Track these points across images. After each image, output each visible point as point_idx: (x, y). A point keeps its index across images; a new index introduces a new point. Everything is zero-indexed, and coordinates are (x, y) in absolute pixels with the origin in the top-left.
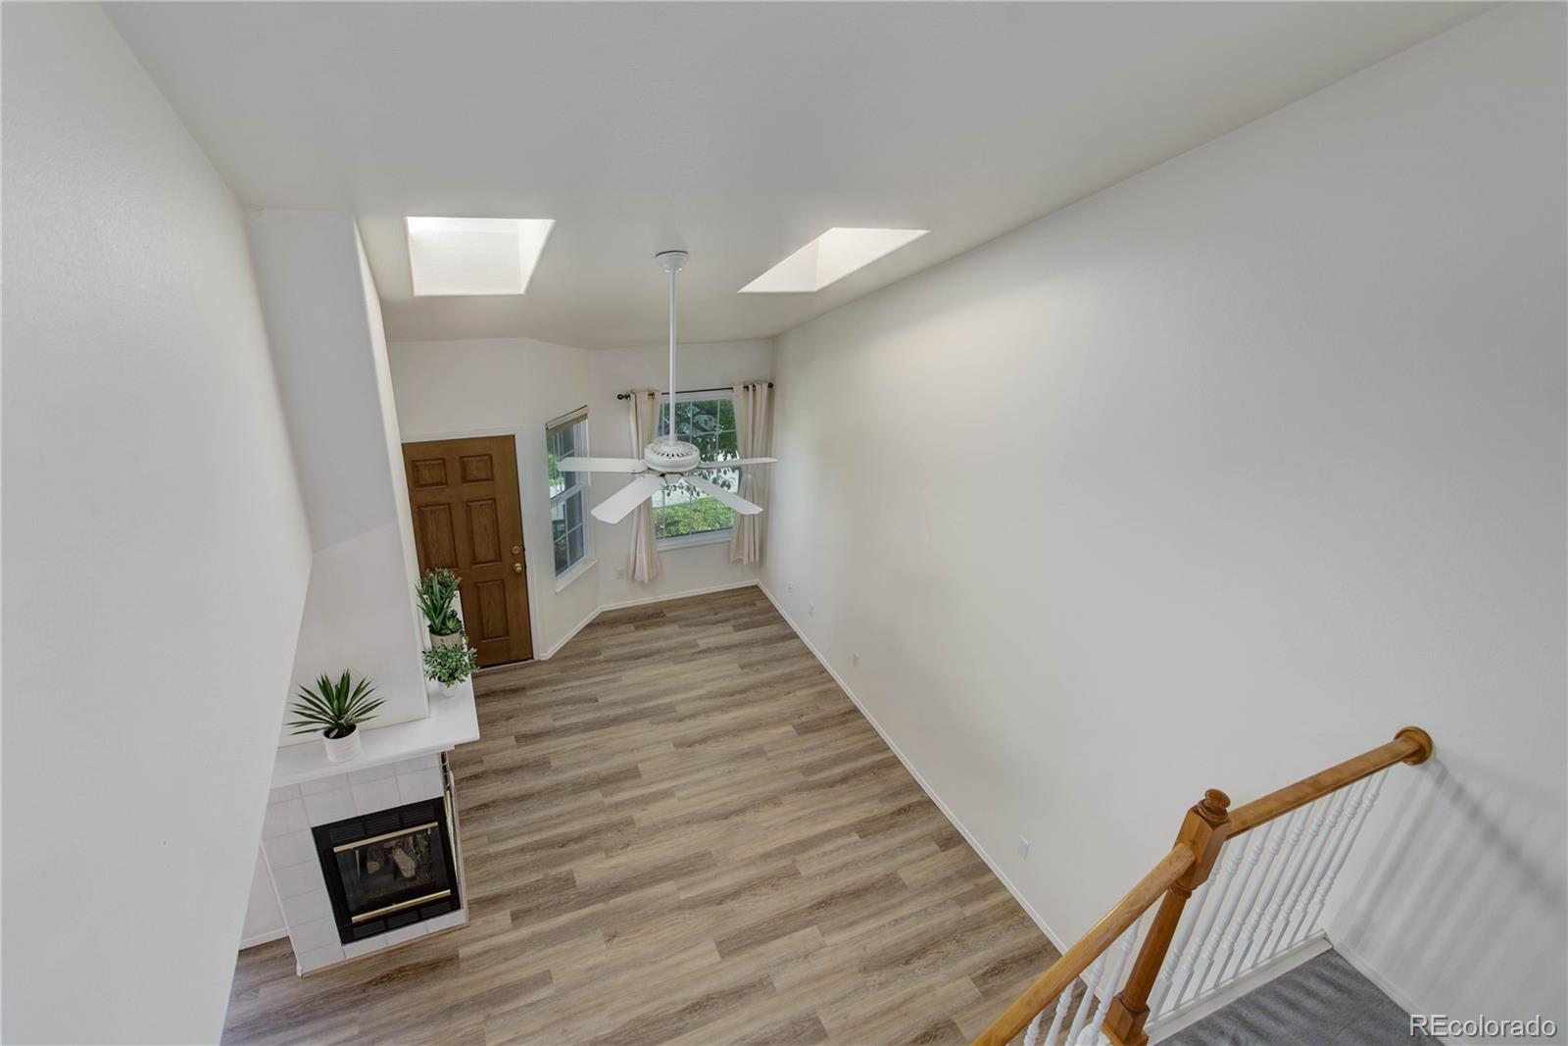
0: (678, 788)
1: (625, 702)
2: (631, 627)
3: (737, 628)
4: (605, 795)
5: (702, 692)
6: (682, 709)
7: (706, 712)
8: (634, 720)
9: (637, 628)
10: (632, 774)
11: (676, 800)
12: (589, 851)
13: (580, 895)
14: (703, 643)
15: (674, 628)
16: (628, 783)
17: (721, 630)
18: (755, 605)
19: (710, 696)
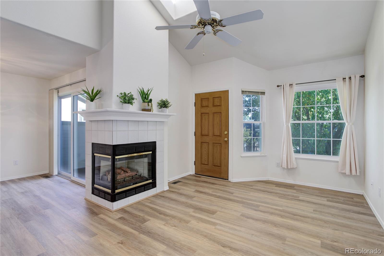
0: (221, 225)
1: (241, 198)
2: (275, 186)
3: (328, 201)
4: (194, 212)
5: (281, 208)
6: (261, 208)
7: (272, 214)
8: (237, 202)
9: (276, 186)
10: (213, 213)
11: (214, 227)
12: (162, 219)
13: (140, 226)
14: (301, 198)
15: (295, 191)
16: (206, 214)
17: (320, 199)
18: (353, 199)
19: (283, 211)
